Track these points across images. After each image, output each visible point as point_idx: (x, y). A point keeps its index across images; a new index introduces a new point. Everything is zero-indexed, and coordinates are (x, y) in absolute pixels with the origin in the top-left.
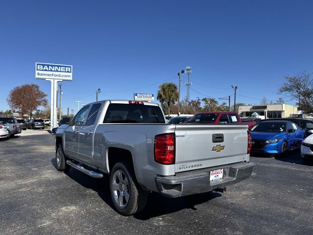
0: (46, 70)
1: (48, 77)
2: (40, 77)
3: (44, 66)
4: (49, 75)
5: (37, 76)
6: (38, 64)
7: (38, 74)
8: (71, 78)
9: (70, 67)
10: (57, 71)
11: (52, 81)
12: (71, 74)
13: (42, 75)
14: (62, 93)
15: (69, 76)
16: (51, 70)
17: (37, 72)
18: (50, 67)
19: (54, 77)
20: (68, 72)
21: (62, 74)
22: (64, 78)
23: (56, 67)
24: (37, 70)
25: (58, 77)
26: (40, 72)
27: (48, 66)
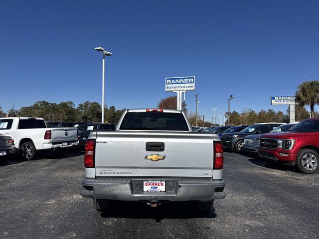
0: (173, 83)
1: (175, 89)
2: (169, 90)
3: (171, 80)
4: (175, 87)
5: (167, 90)
6: (167, 79)
7: (167, 87)
8: (193, 89)
9: (193, 78)
10: (182, 83)
11: (178, 92)
12: (193, 85)
13: (170, 88)
14: (198, 102)
15: (192, 87)
16: (177, 83)
17: (167, 85)
18: (177, 80)
19: (179, 89)
20: (191, 82)
21: (186, 85)
22: (188, 89)
23: (181, 80)
24: (167, 84)
25: (182, 89)
26: (169, 86)
27: (175, 79)
